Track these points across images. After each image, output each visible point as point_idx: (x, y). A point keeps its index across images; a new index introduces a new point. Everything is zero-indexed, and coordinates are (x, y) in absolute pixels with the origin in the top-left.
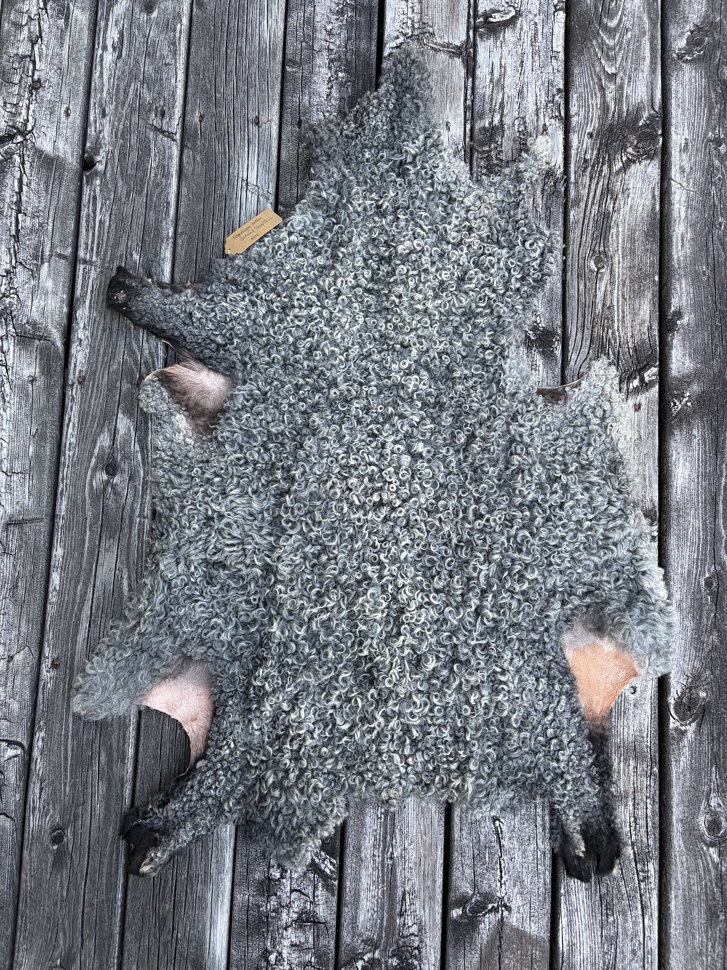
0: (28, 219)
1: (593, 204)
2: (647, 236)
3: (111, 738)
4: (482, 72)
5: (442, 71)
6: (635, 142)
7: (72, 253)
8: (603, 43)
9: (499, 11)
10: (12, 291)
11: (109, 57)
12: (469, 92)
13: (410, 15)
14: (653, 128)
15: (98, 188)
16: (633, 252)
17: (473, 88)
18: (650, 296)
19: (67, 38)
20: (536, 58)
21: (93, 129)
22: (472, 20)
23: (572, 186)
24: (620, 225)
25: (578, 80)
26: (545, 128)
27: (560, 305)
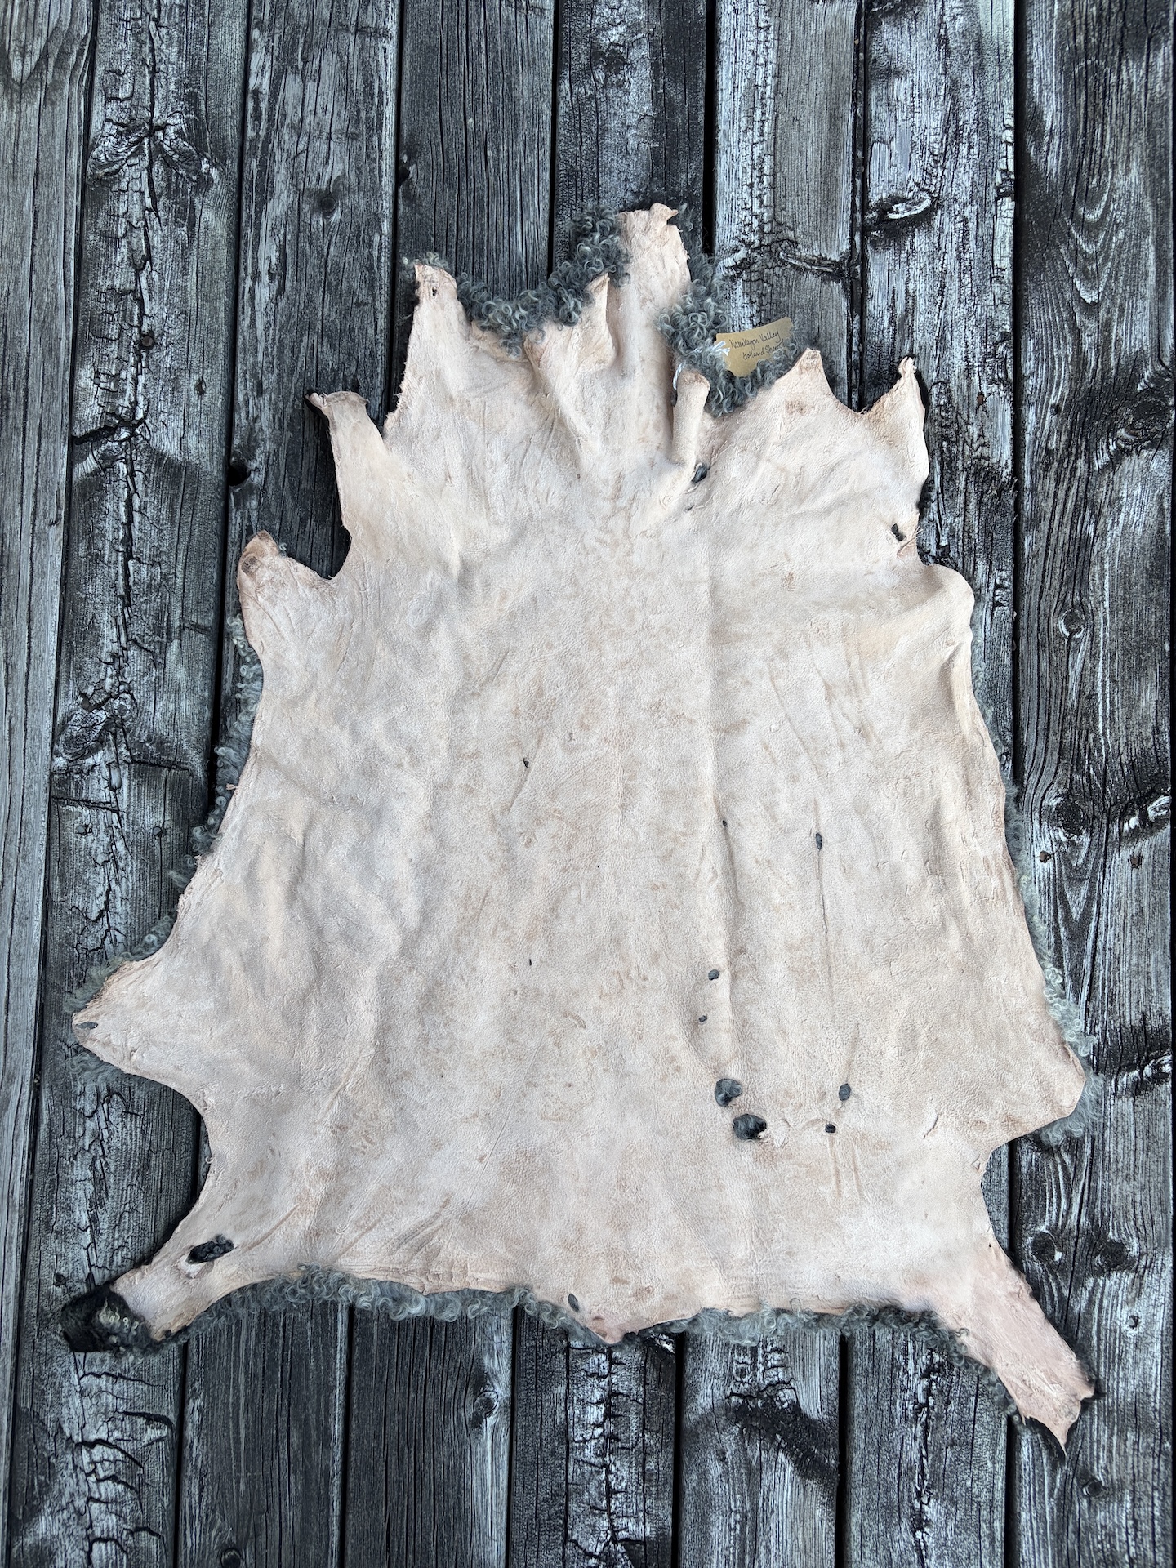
0: (144, 569)
1: (1061, 523)
2: (1150, 576)
3: (305, 1408)
4: (877, 306)
5: (811, 305)
6: (1131, 420)
7: (215, 619)
8: (1078, 249)
9: (903, 200)
10: (122, 688)
11: (264, 293)
12: (855, 340)
13: (756, 210)
14: (1161, 395)
15: (255, 513)
16: (1127, 603)
17: (862, 332)
18: (1156, 676)
19: (193, 260)
20: (966, 280)
21: (243, 415)
22: (858, 215)
23: (1027, 495)
24: (1107, 560)
25: (1036, 317)
26: (981, 400)
27: (1009, 695)
